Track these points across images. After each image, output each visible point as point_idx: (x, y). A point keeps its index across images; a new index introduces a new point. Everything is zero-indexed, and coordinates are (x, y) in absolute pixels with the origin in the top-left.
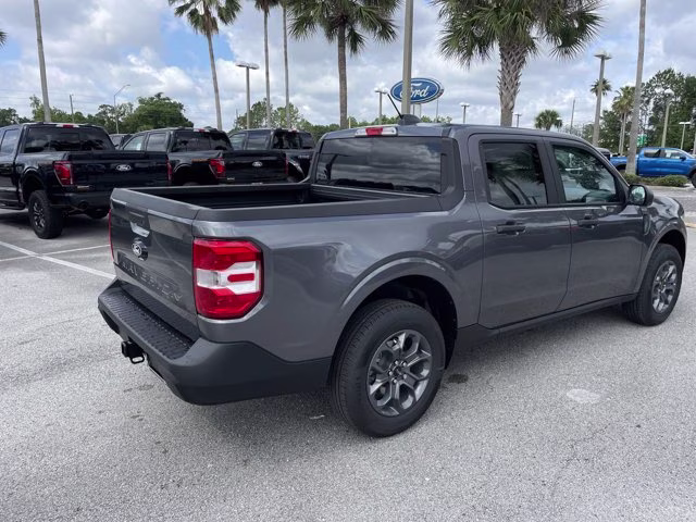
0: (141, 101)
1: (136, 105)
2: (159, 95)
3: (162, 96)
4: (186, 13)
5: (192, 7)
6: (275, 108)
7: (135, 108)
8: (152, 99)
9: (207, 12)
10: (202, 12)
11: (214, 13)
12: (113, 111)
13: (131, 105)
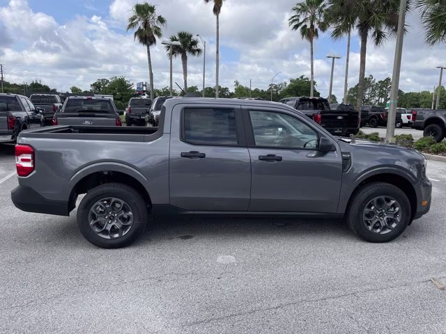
0: (292, 81)
1: (289, 83)
2: (302, 77)
3: (304, 77)
4: (300, 28)
5: (303, 24)
6: (377, 81)
7: (287, 85)
8: (298, 79)
9: (312, 26)
10: (309, 26)
11: (316, 26)
12: (276, 87)
13: (285, 83)
